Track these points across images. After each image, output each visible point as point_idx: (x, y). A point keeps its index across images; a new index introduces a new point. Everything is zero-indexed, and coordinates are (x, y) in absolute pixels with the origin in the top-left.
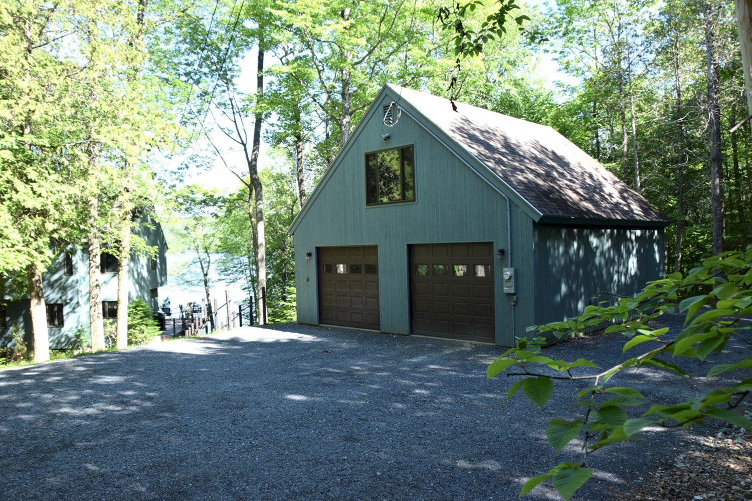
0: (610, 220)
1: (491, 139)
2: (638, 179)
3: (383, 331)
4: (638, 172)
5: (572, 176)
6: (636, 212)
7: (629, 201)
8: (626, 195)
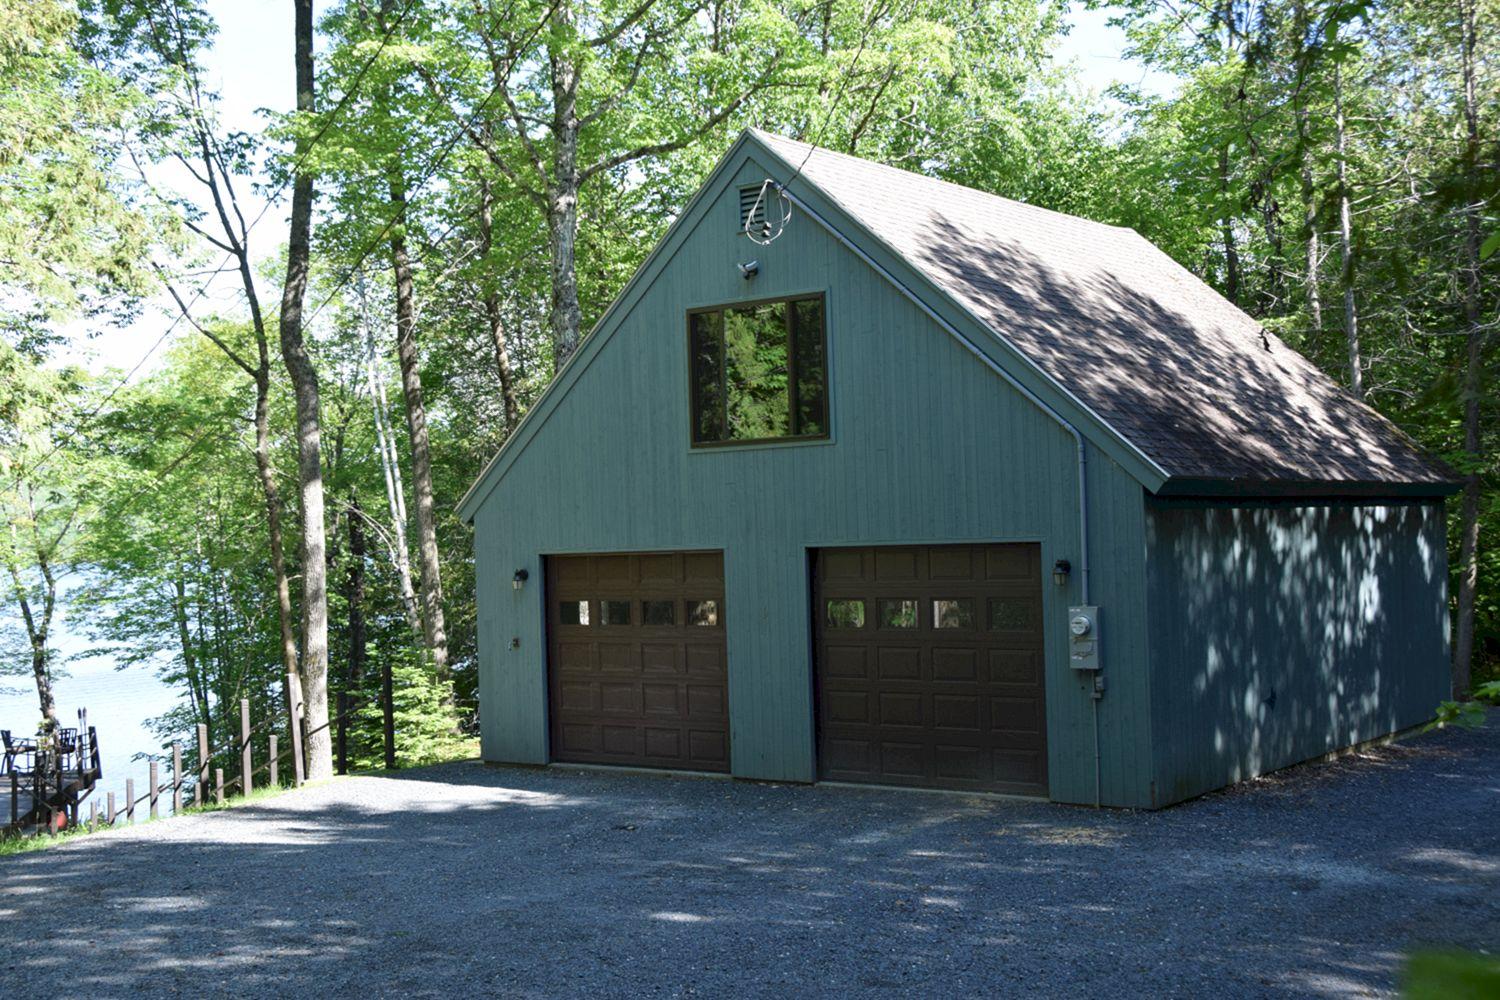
0: (1318, 482)
1: (1010, 276)
2: (1357, 364)
3: (741, 773)
4: (1356, 345)
5: (1210, 368)
6: (1374, 459)
7: (1354, 429)
8: (1340, 413)
